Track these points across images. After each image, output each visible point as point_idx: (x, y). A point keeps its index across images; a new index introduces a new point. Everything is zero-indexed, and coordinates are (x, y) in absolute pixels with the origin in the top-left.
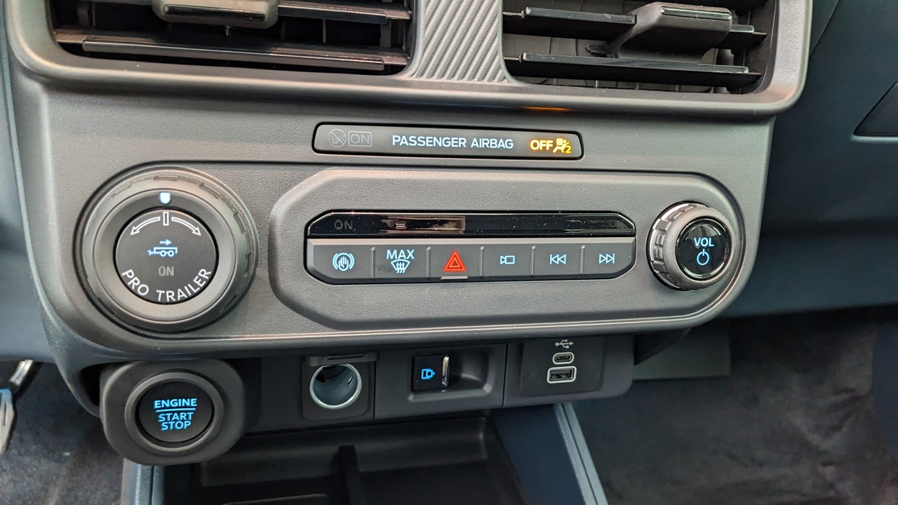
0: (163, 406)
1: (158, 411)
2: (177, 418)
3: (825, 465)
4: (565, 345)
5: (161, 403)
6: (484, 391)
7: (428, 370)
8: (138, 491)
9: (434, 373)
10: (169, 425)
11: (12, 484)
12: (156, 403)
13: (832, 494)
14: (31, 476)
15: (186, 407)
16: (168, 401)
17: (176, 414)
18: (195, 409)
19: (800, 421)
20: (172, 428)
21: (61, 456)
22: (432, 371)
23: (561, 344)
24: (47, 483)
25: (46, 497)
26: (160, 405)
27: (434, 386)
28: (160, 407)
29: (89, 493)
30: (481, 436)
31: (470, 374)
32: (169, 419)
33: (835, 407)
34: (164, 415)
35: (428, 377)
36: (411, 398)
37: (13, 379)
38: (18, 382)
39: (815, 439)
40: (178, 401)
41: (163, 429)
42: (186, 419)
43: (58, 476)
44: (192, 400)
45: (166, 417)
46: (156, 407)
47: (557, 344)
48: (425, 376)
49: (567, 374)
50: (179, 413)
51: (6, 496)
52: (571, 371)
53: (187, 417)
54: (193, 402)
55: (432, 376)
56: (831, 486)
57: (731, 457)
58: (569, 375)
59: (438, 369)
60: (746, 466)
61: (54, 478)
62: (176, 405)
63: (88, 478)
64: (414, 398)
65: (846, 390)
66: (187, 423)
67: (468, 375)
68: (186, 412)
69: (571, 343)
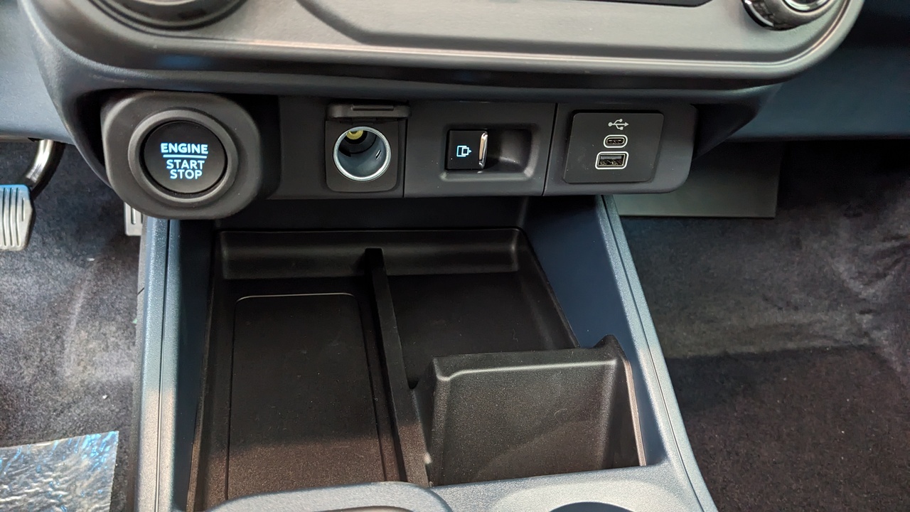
0: (170, 151)
1: (165, 156)
2: (187, 166)
3: (862, 313)
4: (619, 126)
5: (168, 146)
6: (524, 175)
7: (464, 147)
8: (152, 261)
9: (470, 151)
10: (178, 174)
11: (37, 286)
12: (163, 146)
13: (865, 341)
14: (55, 279)
15: (196, 153)
16: (176, 145)
17: (185, 161)
18: (205, 157)
19: (843, 268)
20: (181, 177)
21: (84, 260)
22: (468, 148)
23: (614, 124)
24: (73, 287)
25: (71, 300)
26: (168, 149)
27: (469, 166)
28: (167, 151)
29: (115, 297)
30: (513, 248)
31: (509, 157)
32: (178, 167)
33: (883, 254)
34: (172, 161)
35: (464, 155)
36: (444, 176)
37: (29, 176)
38: (35, 179)
39: (856, 286)
40: (187, 146)
41: (172, 177)
42: (196, 168)
43: (83, 281)
44: (203, 146)
45: (175, 164)
46: (163, 151)
47: (610, 124)
48: (460, 154)
49: (616, 160)
50: (188, 160)
51: (32, 297)
52: (623, 156)
53: (198, 165)
54: (204, 148)
55: (468, 154)
56: (866, 334)
57: (766, 299)
58: (619, 161)
59: (475, 146)
60: (780, 309)
61: (79, 282)
62: (185, 151)
63: (113, 284)
64: (447, 177)
65: (898, 238)
66: (198, 173)
67: (507, 157)
68: (197, 159)
69: (626, 124)
